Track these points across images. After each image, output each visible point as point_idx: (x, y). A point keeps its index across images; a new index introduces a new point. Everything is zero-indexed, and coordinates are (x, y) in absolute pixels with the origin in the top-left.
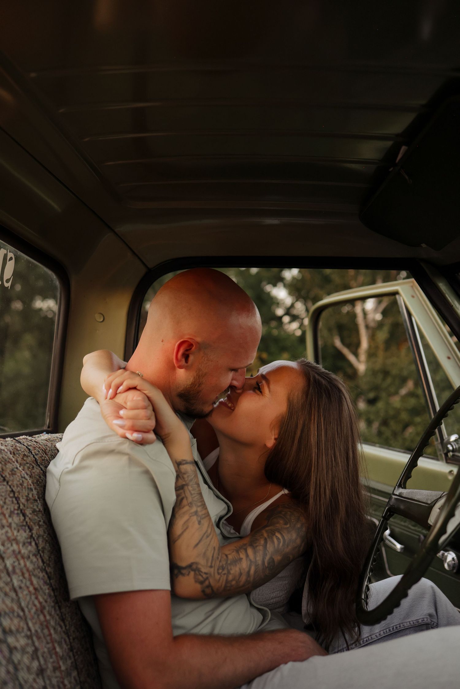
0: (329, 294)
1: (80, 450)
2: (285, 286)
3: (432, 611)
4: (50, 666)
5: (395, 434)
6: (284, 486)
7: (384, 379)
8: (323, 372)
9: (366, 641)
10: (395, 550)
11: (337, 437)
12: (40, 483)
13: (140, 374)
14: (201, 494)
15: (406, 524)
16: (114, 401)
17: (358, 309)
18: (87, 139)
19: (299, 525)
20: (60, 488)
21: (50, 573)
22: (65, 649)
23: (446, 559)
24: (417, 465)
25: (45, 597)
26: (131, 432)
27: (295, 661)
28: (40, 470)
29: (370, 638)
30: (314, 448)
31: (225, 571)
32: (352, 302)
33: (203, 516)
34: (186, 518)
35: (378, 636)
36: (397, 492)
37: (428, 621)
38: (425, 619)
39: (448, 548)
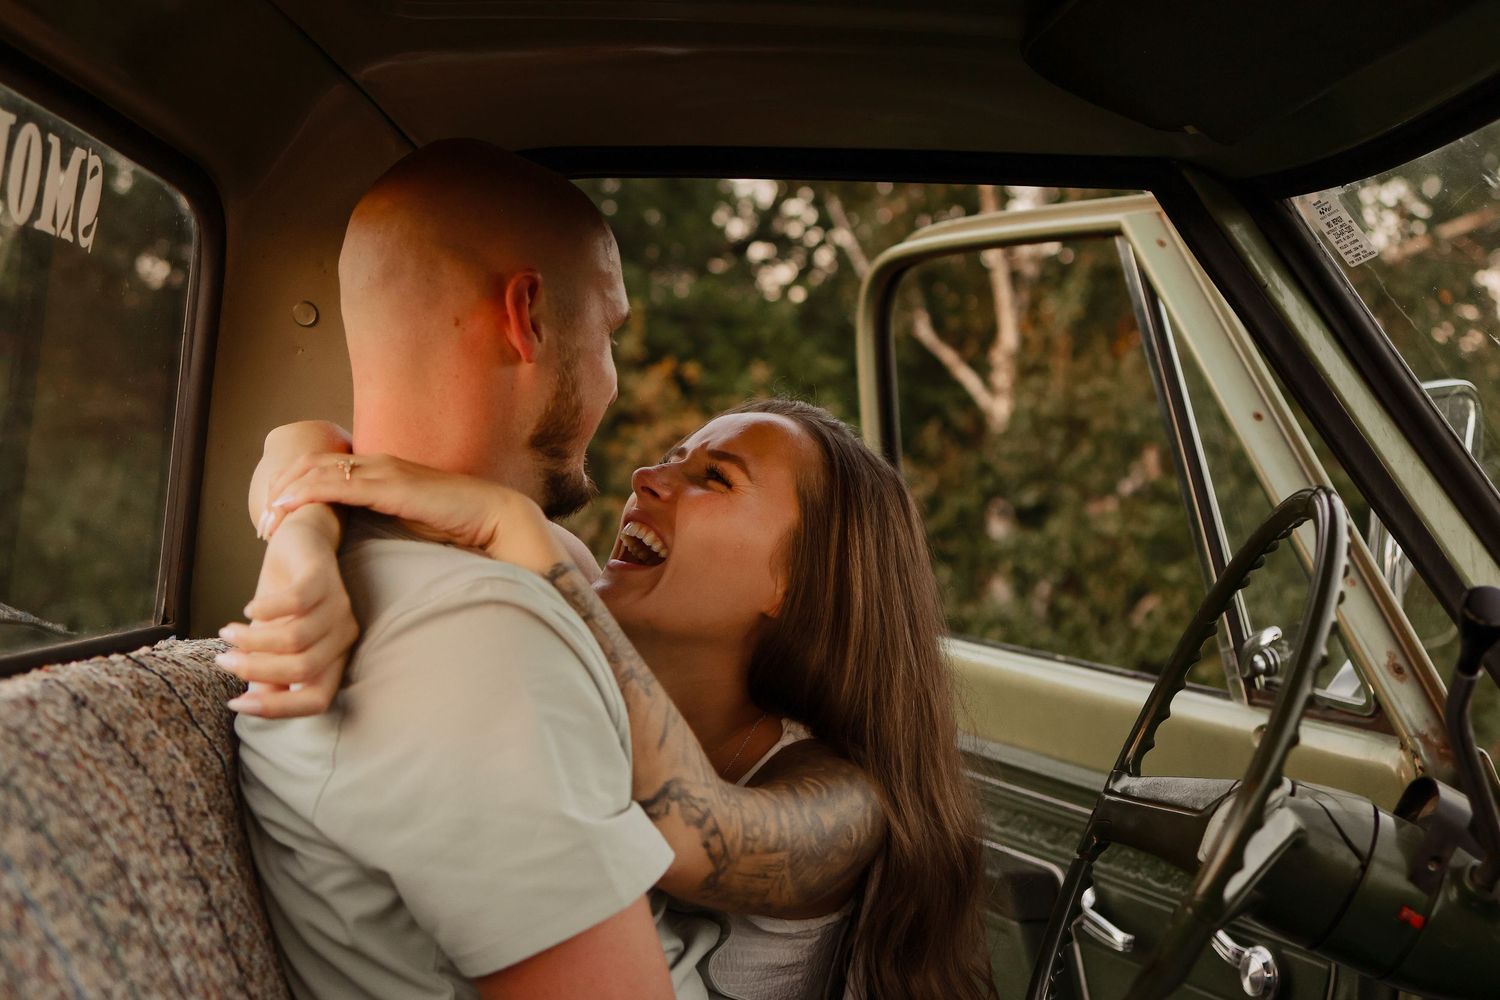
5: (1102, 620)
7: (1070, 445)
10: (1109, 949)
15: (1140, 876)
23: (1247, 966)
24: (1167, 715)
36: (1117, 787)
39: (1253, 938)
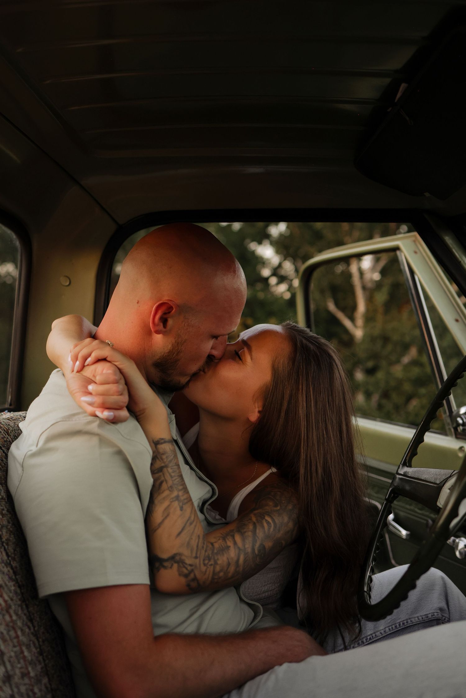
0: (320, 251)
1: (44, 430)
2: (272, 244)
3: (443, 605)
4: (18, 672)
5: (397, 408)
6: (271, 464)
7: (384, 346)
8: (311, 337)
9: (370, 639)
10: (399, 537)
11: (329, 409)
12: (2, 467)
13: (109, 343)
14: (181, 476)
15: (412, 507)
16: (82, 374)
17: (354, 268)
18: (48, 82)
19: (290, 507)
20: (23, 473)
21: (16, 567)
22: (34, 653)
23: (457, 546)
24: (423, 441)
25: (11, 595)
26: (100, 409)
27: (290, 662)
28: (2, 452)
29: (374, 635)
30: (303, 421)
31: (212, 562)
32: (346, 259)
33: (186, 501)
34: (166, 503)
35: (383, 634)
36: (401, 471)
37: (439, 616)
38: (436, 614)
39: (460, 533)
